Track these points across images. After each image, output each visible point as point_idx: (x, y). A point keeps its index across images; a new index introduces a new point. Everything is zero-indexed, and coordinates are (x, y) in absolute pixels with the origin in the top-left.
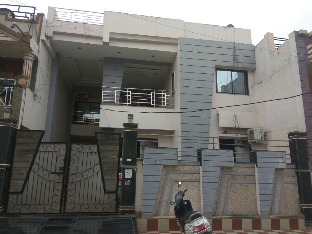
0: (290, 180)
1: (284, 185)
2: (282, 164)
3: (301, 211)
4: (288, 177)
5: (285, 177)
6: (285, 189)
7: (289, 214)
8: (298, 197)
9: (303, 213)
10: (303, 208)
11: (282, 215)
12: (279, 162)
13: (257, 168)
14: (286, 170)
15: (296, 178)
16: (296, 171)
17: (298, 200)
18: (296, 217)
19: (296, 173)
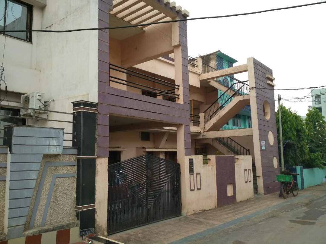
0: (66, 171)
1: (57, 180)
2: (56, 148)
3: (76, 216)
4: (64, 167)
5: (59, 168)
6: (57, 186)
7: (58, 223)
8: (75, 196)
9: (78, 219)
10: (79, 211)
11: (46, 227)
12: (50, 144)
13: (10, 154)
14: (61, 156)
15: (76, 168)
16: (76, 158)
17: (75, 199)
18: (67, 225)
19: (76, 161)
